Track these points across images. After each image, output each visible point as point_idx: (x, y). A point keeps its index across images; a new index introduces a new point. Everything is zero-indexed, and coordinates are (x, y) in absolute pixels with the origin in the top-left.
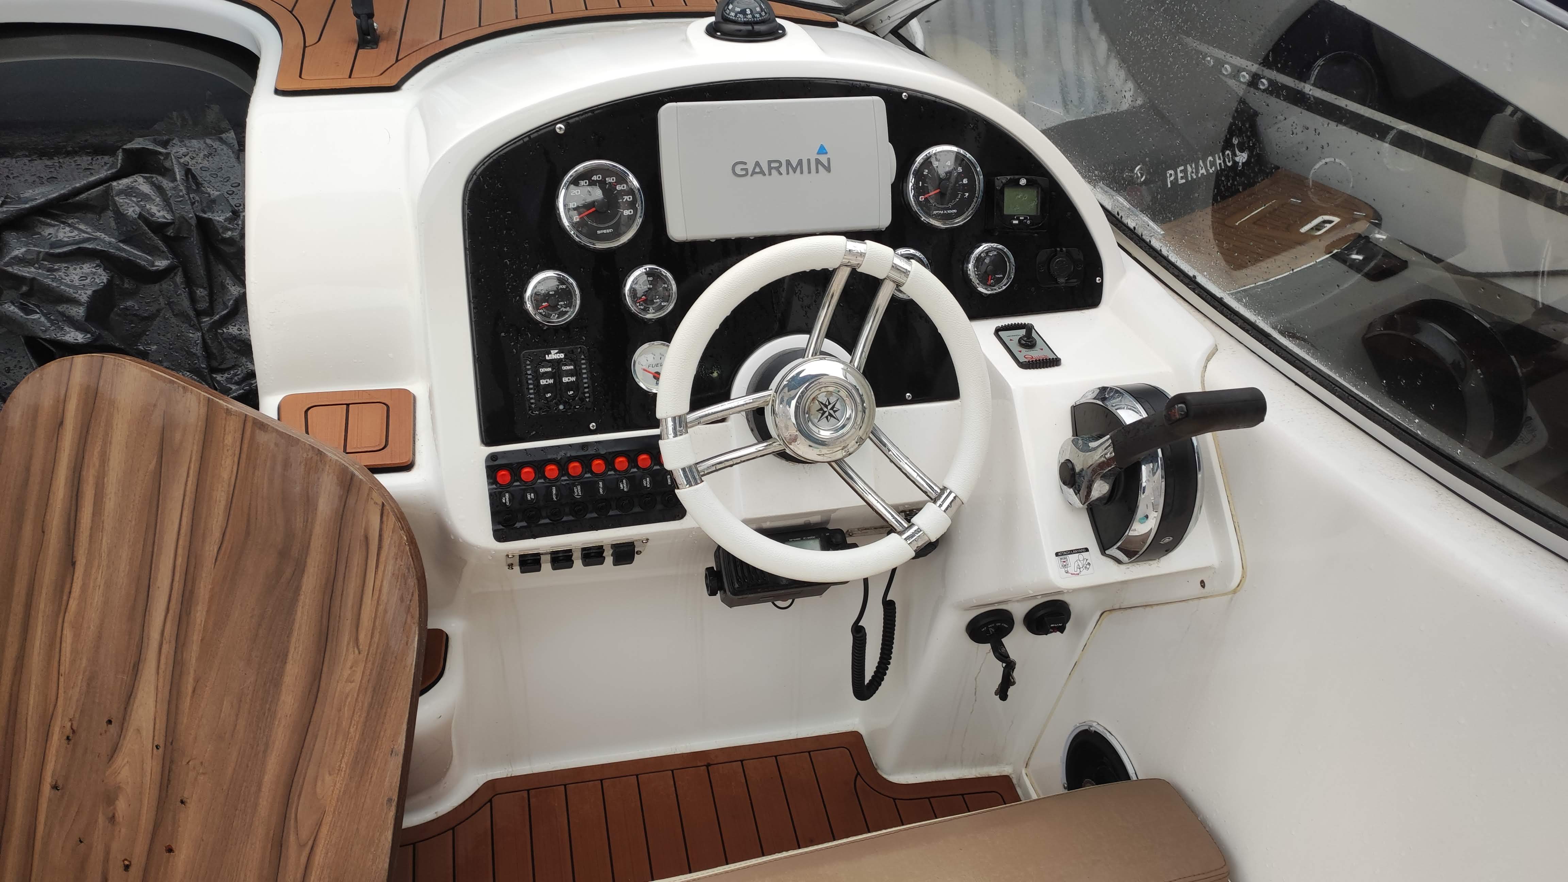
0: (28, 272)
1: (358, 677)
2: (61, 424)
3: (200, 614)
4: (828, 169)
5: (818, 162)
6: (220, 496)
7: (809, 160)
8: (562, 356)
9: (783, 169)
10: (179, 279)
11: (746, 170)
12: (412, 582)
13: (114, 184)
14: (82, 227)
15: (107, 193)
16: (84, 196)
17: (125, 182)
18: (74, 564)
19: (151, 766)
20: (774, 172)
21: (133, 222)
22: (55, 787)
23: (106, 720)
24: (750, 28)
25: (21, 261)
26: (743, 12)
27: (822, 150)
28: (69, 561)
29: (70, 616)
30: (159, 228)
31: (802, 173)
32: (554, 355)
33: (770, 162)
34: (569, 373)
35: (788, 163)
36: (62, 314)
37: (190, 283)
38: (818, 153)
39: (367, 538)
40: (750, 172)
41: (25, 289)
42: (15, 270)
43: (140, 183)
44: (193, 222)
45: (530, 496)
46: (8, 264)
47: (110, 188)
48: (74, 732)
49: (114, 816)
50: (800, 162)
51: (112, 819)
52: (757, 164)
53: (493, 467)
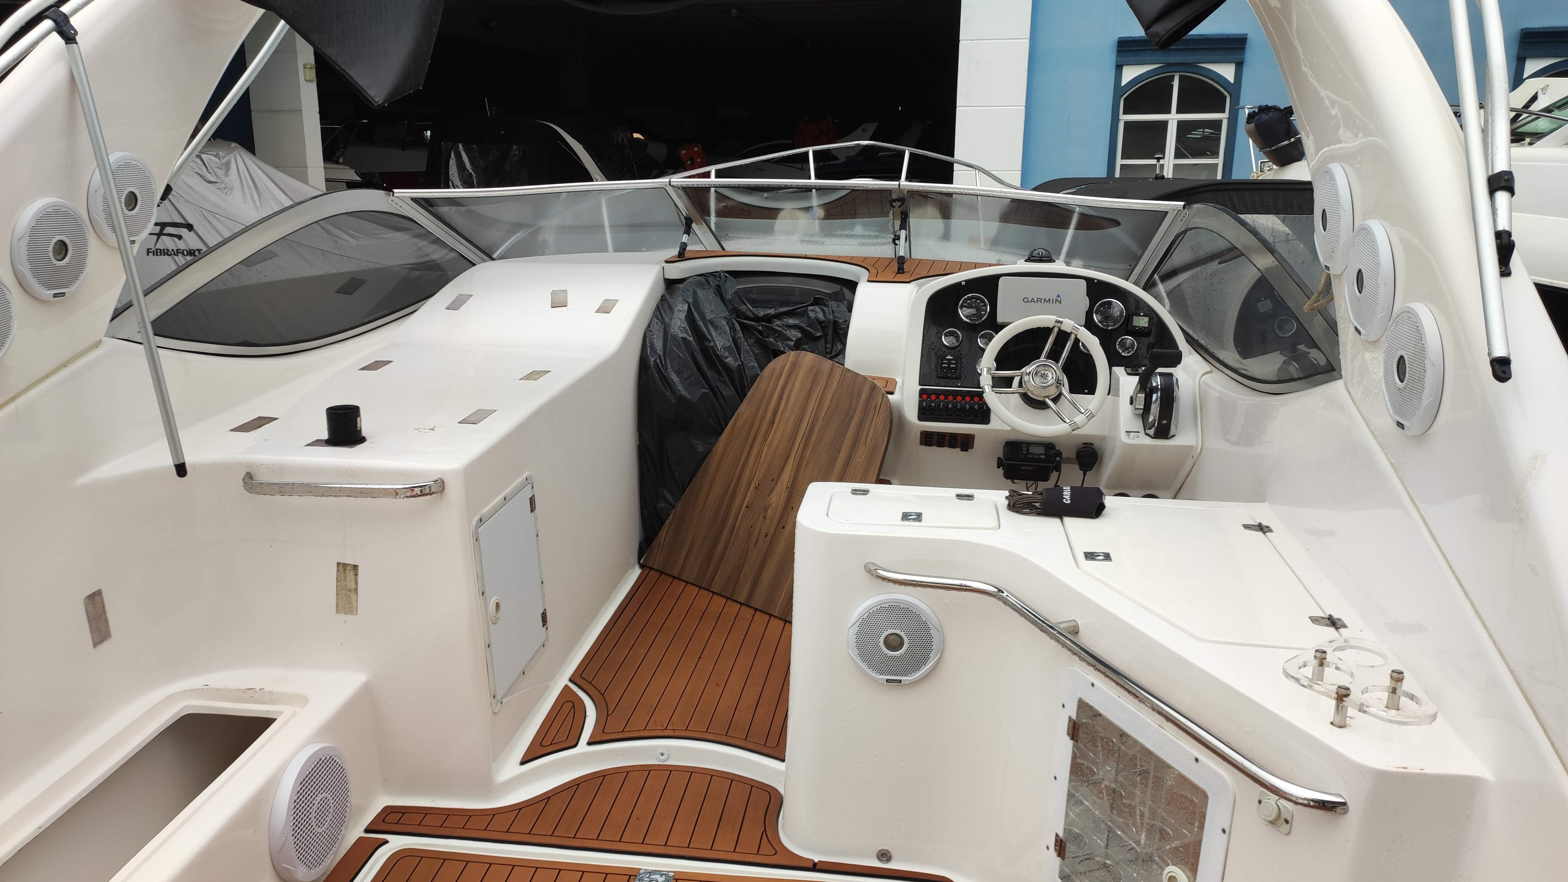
0: (780, 329)
1: (864, 456)
2: (781, 375)
3: (814, 437)
4: (1060, 303)
5: (1056, 300)
6: (830, 395)
7: (1053, 299)
8: (952, 358)
9: (1043, 301)
10: (823, 340)
11: (1028, 300)
12: (888, 421)
13: (809, 307)
14: (796, 320)
15: (806, 311)
16: (799, 310)
17: (811, 308)
18: (774, 423)
19: (784, 495)
20: (1039, 302)
21: (813, 319)
22: (747, 507)
23: (771, 479)
24: (1040, 258)
25: (778, 325)
26: (1039, 254)
27: (1058, 296)
28: (772, 423)
29: (768, 442)
30: (820, 322)
31: (1050, 303)
32: (949, 357)
33: (1038, 298)
34: (953, 364)
35: (1045, 299)
36: (786, 344)
37: (826, 342)
38: (1057, 297)
39: (876, 406)
40: (1030, 301)
41: (777, 335)
42: (776, 328)
43: (817, 309)
44: (832, 321)
45: (933, 404)
46: (775, 326)
47: (808, 309)
48: (759, 485)
49: (766, 517)
50: (1049, 299)
51: (765, 518)
52: (1033, 299)
53: (922, 393)
